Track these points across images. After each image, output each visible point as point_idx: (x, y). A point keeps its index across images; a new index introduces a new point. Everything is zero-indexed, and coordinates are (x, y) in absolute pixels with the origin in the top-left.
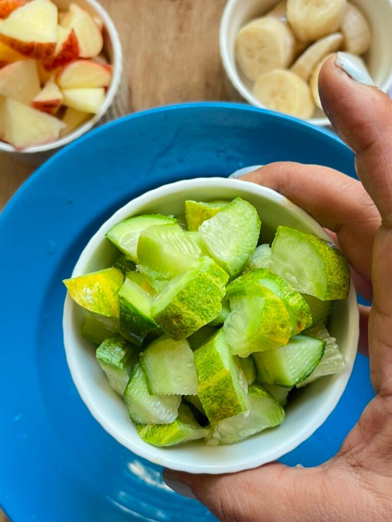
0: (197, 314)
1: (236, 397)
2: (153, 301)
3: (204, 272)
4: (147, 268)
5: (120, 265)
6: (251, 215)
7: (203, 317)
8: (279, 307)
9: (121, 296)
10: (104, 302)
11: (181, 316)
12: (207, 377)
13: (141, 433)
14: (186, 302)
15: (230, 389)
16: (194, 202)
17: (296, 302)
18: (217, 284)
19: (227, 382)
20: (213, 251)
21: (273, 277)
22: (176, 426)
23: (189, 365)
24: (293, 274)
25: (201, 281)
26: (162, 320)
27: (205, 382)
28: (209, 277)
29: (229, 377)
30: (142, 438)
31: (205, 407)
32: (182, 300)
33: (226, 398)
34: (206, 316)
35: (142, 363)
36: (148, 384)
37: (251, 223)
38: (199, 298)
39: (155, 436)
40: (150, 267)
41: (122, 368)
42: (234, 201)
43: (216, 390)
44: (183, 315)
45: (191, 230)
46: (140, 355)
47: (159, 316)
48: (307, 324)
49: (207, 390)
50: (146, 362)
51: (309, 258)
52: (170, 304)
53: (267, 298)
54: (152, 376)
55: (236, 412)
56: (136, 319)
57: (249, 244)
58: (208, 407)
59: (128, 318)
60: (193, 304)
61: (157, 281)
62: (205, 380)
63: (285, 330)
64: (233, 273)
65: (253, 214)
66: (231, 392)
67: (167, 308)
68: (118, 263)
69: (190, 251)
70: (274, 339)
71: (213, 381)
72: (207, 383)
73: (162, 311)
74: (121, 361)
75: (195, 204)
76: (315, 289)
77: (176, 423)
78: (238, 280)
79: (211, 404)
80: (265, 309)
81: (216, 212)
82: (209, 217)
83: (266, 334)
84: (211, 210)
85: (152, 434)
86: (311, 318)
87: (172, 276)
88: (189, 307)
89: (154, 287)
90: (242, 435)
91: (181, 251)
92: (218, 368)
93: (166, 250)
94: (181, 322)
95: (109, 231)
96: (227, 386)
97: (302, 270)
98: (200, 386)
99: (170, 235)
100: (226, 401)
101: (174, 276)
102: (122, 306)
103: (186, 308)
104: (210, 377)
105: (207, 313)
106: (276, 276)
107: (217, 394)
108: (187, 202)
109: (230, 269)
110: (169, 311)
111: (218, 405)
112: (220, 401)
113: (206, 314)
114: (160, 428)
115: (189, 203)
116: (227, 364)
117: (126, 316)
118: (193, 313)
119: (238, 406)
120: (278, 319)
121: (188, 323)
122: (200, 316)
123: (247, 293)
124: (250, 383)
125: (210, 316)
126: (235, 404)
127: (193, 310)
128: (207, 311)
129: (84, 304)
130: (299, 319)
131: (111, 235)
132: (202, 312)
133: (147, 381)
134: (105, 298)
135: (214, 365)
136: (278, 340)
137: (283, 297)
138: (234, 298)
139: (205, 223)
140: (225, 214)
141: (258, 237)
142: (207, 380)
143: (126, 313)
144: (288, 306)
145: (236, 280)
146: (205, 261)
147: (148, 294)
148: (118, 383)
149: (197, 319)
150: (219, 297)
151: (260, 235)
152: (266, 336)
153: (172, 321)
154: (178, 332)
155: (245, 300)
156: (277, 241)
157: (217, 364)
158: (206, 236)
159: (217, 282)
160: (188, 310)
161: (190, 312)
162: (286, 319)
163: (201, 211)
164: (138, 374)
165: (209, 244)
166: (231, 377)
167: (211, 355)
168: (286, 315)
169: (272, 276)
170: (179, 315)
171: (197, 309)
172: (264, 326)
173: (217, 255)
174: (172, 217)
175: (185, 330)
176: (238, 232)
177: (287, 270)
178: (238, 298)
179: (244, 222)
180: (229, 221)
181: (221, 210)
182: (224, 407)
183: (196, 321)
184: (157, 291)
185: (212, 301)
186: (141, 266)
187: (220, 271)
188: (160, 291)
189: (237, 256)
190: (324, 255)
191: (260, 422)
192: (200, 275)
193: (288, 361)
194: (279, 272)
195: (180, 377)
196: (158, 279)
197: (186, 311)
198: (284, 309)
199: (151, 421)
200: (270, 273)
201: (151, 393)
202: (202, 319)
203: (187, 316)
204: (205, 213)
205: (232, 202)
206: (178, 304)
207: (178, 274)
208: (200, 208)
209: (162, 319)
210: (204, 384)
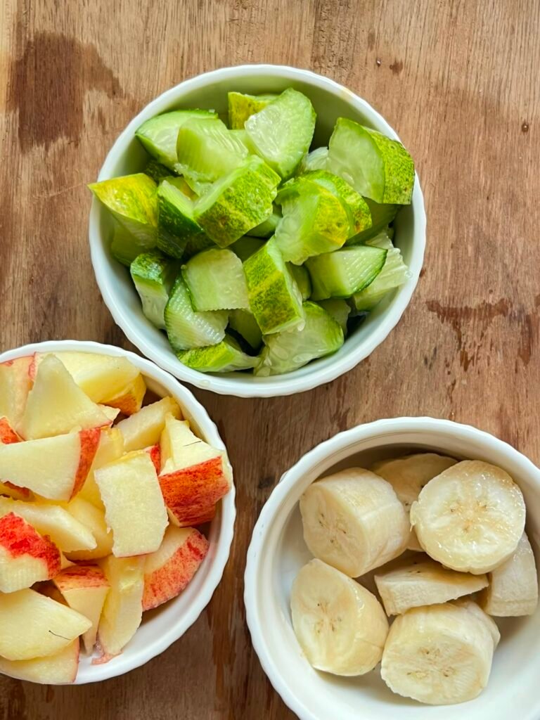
0: (246, 215)
1: (290, 299)
2: (194, 205)
3: (254, 170)
4: (187, 166)
5: (151, 172)
6: (306, 107)
7: (251, 218)
8: (336, 205)
9: (160, 195)
10: (138, 207)
11: (228, 217)
12: (258, 282)
13: (183, 359)
14: (234, 202)
15: (283, 292)
16: (239, 94)
17: (355, 200)
18: (267, 184)
19: (280, 285)
20: (261, 149)
21: (330, 176)
22: (223, 347)
23: (239, 276)
24: (350, 173)
25: (249, 178)
26: (207, 223)
27: (256, 288)
28: (259, 176)
29: (282, 279)
30: (185, 364)
31: (257, 315)
32: (228, 198)
33: (278, 301)
34: (255, 218)
35: (184, 276)
36: (191, 301)
37: (304, 117)
38: (247, 197)
39: (200, 359)
40: (191, 166)
41: (161, 283)
42: (285, 92)
43: (268, 295)
44: (231, 216)
45: (236, 128)
46: (182, 268)
47: (204, 217)
48: (367, 225)
49: (258, 296)
50: (189, 276)
51: (369, 156)
52: (216, 203)
53: (321, 195)
54: (195, 290)
55: (290, 317)
56: (177, 221)
57: (303, 140)
58: (260, 314)
59: (169, 221)
60: (240, 203)
61: (198, 183)
62: (256, 285)
63: (341, 229)
64: (285, 174)
65: (307, 106)
66: (284, 294)
67: (213, 208)
68: (148, 169)
69: (235, 149)
70: (330, 238)
71: (264, 286)
72: (259, 289)
73: (207, 211)
74: (160, 276)
75: (239, 96)
76: (372, 191)
77: (223, 343)
78: (291, 181)
79: (263, 311)
80: (320, 205)
81: (264, 106)
82: (255, 111)
83: (322, 231)
84: (259, 104)
85: (196, 358)
86: (370, 220)
87: (216, 177)
88: (236, 207)
89: (195, 190)
90: (296, 361)
91: (225, 147)
92: (270, 271)
93: (210, 145)
94: (228, 224)
95: (140, 127)
96: (280, 289)
97: (360, 169)
98: (251, 293)
99: (213, 131)
100: (279, 305)
101: (218, 177)
102: (162, 207)
103: (233, 207)
104: (262, 282)
105: (257, 214)
106: (332, 175)
107: (269, 298)
108: (230, 94)
109: (282, 169)
110: (215, 211)
111: (271, 310)
112: (272, 305)
113: (255, 216)
114: (205, 351)
115: (233, 95)
116: (280, 267)
117: (166, 219)
118: (241, 214)
119: (291, 310)
120: (334, 217)
121: (236, 224)
122: (249, 217)
123: (300, 193)
124: (305, 298)
125: (260, 218)
126: (288, 309)
127: (241, 211)
128: (256, 212)
129: (117, 209)
130: (357, 219)
131: (142, 132)
132: (251, 214)
133: (190, 297)
134: (139, 203)
135: (265, 270)
136: (334, 239)
137: (339, 195)
138: (287, 202)
139: (252, 117)
140: (275, 107)
141: (313, 132)
142: (259, 285)
143: (166, 214)
144: (345, 205)
145: (289, 181)
146: (254, 160)
147: (189, 199)
148: (155, 306)
149: (246, 222)
150: (270, 198)
151: (315, 130)
152: (321, 233)
153: (218, 223)
154: (224, 237)
155: (298, 201)
156: (336, 136)
157: (270, 267)
158: (253, 133)
159: (267, 182)
160: (235, 210)
161: (237, 212)
162: (343, 218)
163: (247, 105)
164: (179, 290)
165: (257, 142)
166: (284, 278)
167: (262, 260)
168: (343, 214)
169: (328, 176)
170: (226, 216)
171: (246, 209)
172: (318, 223)
173: (266, 154)
174: (213, 111)
175: (232, 233)
176: (291, 127)
177: (345, 169)
178: (291, 201)
179: (297, 116)
180: (280, 115)
181: (272, 103)
182: (276, 312)
183: (244, 223)
184: (199, 194)
185: (262, 201)
186: (180, 165)
187: (271, 172)
188: (202, 195)
189: (289, 154)
190: (384, 153)
191: (316, 345)
192: (249, 173)
193: (346, 269)
194: (336, 171)
195: (228, 289)
196: (200, 181)
197: (234, 212)
198: (341, 207)
199: (194, 344)
200: (327, 173)
201: (195, 310)
202: (251, 221)
203: (235, 217)
204: (251, 108)
205: (283, 94)
206: (225, 203)
207: (222, 174)
208: (246, 101)
209: (207, 220)
210: (255, 290)
